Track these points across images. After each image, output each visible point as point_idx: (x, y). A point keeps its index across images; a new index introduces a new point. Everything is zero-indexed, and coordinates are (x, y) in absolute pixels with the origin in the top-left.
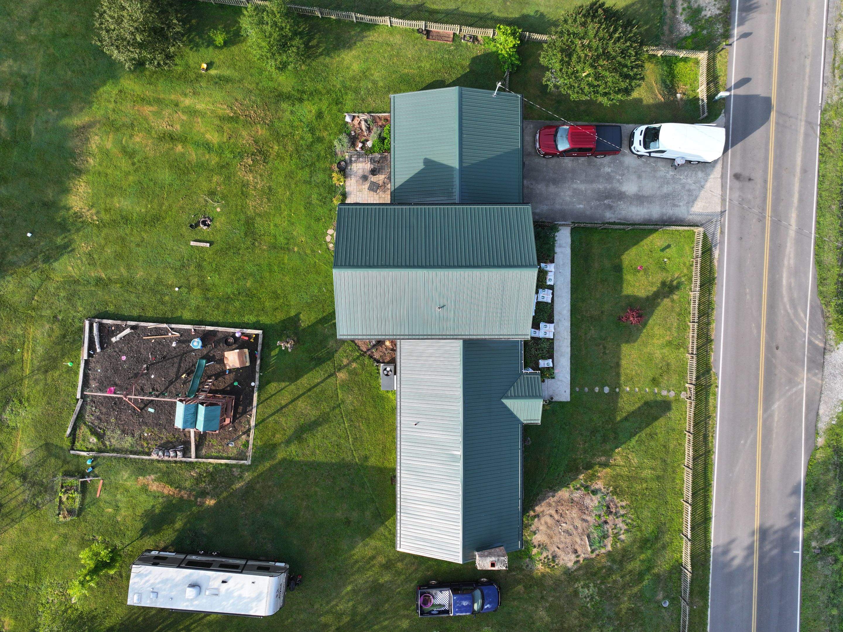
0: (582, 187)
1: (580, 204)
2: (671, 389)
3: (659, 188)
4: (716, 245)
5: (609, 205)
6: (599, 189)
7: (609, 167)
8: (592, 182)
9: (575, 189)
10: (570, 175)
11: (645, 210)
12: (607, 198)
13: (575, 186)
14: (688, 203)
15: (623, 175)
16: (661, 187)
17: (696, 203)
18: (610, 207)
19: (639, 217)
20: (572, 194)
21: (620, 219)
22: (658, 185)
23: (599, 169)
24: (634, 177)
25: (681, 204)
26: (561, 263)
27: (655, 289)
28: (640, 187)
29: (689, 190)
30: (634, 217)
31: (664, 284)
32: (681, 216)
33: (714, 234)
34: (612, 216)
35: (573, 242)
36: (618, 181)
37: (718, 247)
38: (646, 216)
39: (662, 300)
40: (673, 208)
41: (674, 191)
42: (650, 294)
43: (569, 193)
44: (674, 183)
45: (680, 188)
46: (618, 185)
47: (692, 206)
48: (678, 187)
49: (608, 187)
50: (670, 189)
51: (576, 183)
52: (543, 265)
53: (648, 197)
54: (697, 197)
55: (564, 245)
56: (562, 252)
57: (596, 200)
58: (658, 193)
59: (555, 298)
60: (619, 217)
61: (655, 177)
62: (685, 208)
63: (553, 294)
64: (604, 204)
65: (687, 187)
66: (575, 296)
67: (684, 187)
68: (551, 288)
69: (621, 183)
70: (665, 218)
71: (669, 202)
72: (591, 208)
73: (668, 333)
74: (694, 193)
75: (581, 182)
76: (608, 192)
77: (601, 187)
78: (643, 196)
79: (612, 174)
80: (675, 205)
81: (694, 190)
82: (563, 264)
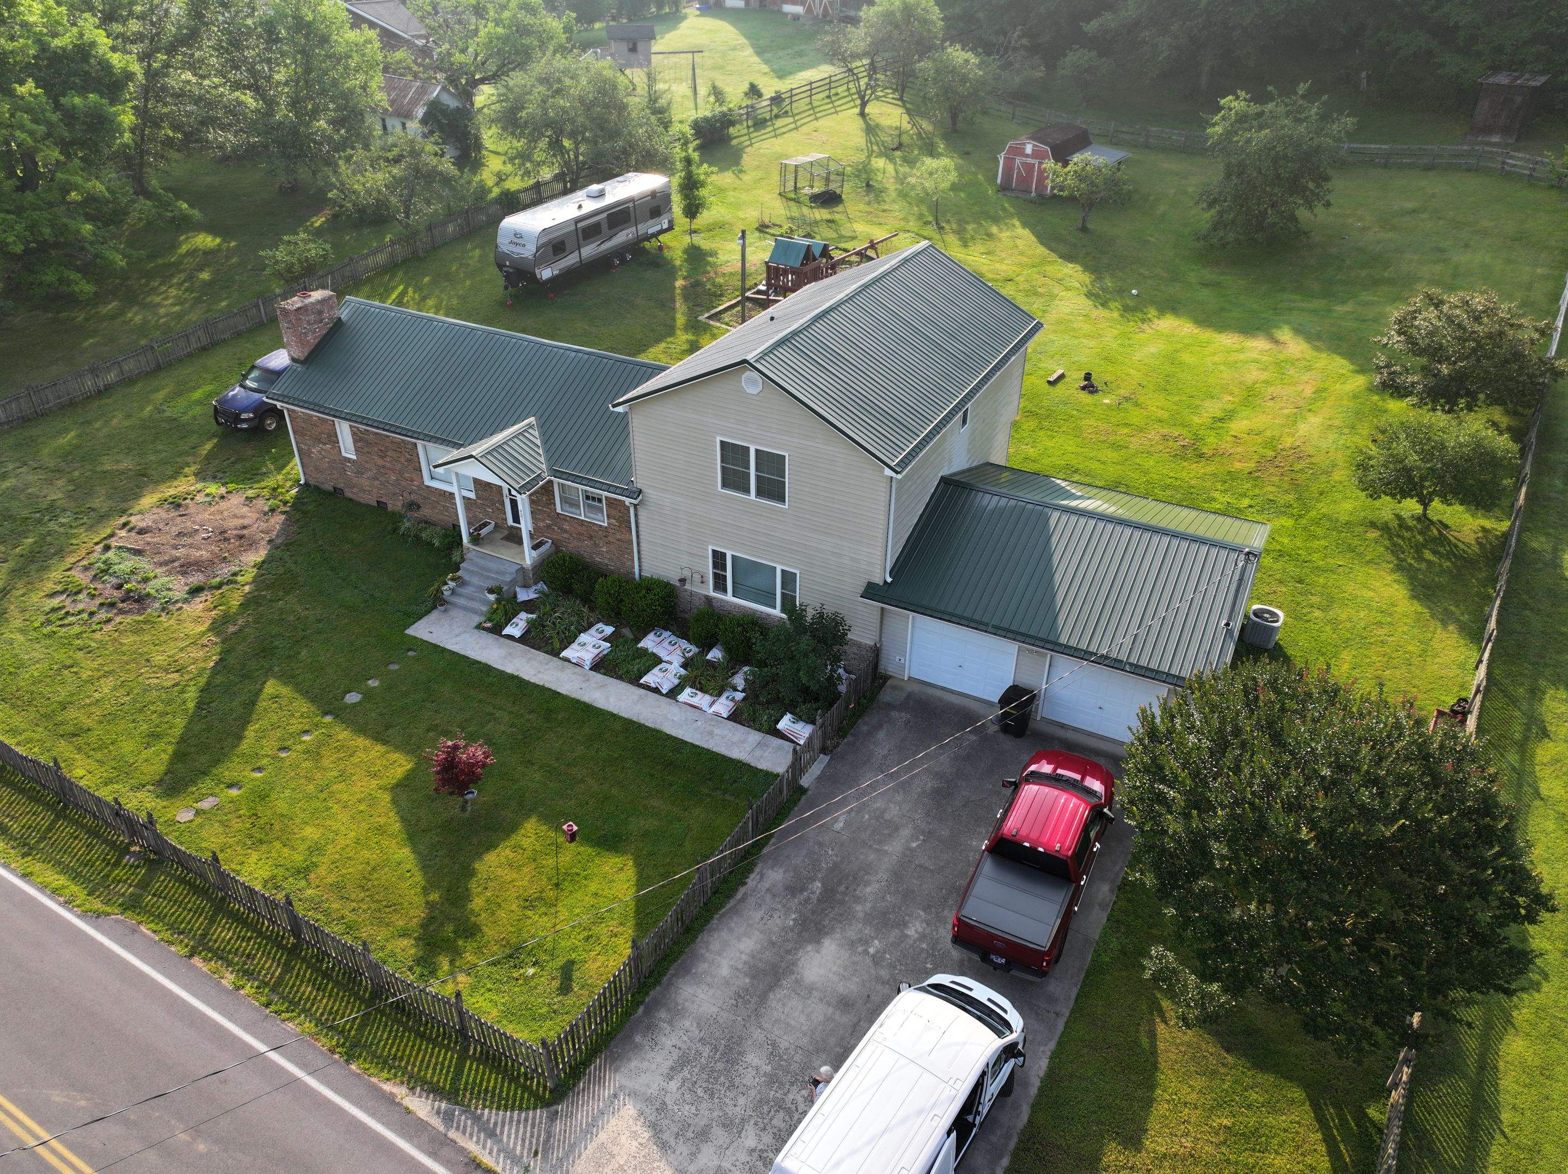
0: (894, 848)
1: (848, 824)
2: (199, 820)
3: (774, 1044)
4: (448, 1118)
5: (803, 889)
6: (868, 884)
7: (923, 937)
8: (897, 876)
9: (897, 829)
10: (945, 833)
11: (725, 971)
12: (829, 894)
13: (906, 832)
14: (662, 1108)
15: (877, 960)
16: (774, 1053)
17: (646, 1135)
18: (793, 890)
19: (715, 945)
20: (887, 816)
21: (743, 899)
22: (783, 1045)
23: (926, 909)
24: (851, 987)
25: (673, 1085)
26: (717, 731)
27: (477, 903)
28: (811, 989)
29: (703, 1135)
30: (724, 934)
31: (470, 931)
32: (634, 1064)
33: (491, 1134)
34: (766, 884)
35: (755, 771)
36: (866, 942)
37: (437, 1122)
38: (703, 967)
39: (430, 905)
40: (676, 1054)
41: (732, 1086)
42: (473, 885)
43: (893, 812)
44: (761, 1102)
45: (730, 1111)
46: (852, 934)
47: (641, 1113)
48: (740, 1106)
49: (859, 908)
50: (749, 1078)
51: (914, 837)
52: (739, 696)
53: (763, 998)
54: (664, 1146)
55: (758, 753)
56: (743, 742)
57: (836, 866)
58: (758, 1035)
59: (642, 691)
60: (751, 901)
61: (818, 1051)
62: (653, 1090)
63: (656, 691)
64: (813, 879)
65: (719, 1135)
66: (618, 726)
67: (727, 1124)
68: (673, 693)
69: (852, 944)
70: (663, 1014)
71: (706, 1051)
72: (821, 845)
73: (331, 879)
74: (683, 1149)
75: (912, 850)
76: (842, 902)
77: (868, 890)
78: (771, 988)
79: (895, 933)
80: (683, 1062)
81: (693, 1155)
82: (711, 733)
